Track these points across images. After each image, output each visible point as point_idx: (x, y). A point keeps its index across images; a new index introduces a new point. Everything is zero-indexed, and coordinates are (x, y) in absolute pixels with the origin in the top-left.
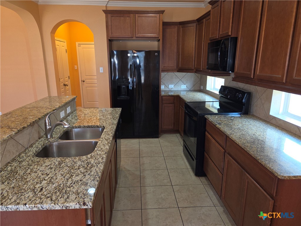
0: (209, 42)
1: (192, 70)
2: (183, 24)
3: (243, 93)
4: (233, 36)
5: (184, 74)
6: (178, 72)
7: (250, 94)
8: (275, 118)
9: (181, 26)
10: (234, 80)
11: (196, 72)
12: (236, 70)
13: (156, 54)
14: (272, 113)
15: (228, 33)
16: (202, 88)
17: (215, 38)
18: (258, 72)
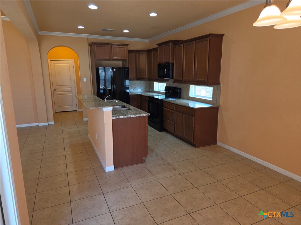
0: (158, 64)
1: (146, 79)
2: (138, 52)
3: (178, 88)
4: (172, 62)
5: (139, 81)
6: (137, 80)
7: (180, 89)
8: (191, 97)
9: (137, 53)
10: (174, 82)
11: (148, 80)
12: (174, 78)
13: (127, 69)
14: (190, 96)
15: (169, 61)
16: (151, 90)
17: (162, 62)
18: (184, 78)
